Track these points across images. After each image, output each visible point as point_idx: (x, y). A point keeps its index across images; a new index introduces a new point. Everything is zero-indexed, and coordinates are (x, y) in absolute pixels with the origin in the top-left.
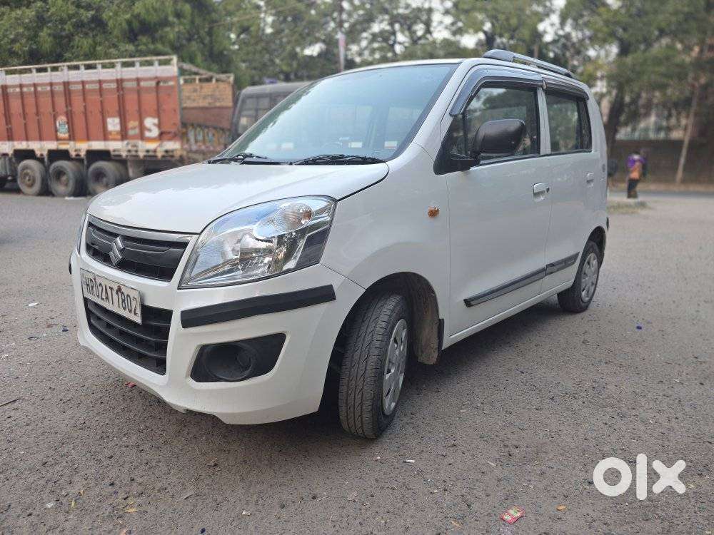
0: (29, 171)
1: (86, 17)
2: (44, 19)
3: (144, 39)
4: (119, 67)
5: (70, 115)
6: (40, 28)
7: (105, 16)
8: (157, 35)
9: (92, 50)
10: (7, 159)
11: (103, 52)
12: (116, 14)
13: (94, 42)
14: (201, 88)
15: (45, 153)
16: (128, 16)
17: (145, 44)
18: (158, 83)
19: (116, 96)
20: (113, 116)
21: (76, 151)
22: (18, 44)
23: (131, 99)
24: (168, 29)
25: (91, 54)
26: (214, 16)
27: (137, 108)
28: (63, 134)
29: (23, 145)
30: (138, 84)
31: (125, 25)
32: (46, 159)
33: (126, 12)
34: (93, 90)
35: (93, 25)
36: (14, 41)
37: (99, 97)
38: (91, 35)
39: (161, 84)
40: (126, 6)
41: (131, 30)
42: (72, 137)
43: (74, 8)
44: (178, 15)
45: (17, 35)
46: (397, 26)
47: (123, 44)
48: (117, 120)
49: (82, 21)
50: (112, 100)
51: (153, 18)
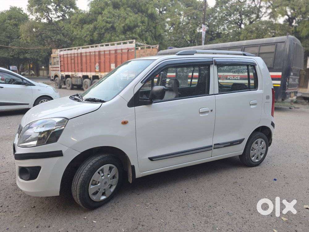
0: (86, 83)
1: (109, 26)
2: (96, 28)
3: (128, 33)
4: (116, 45)
5: (100, 63)
6: (94, 31)
7: (115, 25)
8: (134, 31)
9: (110, 38)
10: (80, 79)
11: (113, 39)
12: (119, 24)
13: (111, 35)
14: (146, 51)
15: (92, 77)
16: (123, 25)
17: (129, 35)
18: (128, 50)
19: (114, 56)
20: (113, 63)
21: (101, 76)
22: (87, 38)
23: (119, 56)
24: (137, 28)
25: (110, 40)
26: (157, 21)
27: (121, 60)
28: (97, 70)
29: (85, 74)
30: (122, 51)
31: (122, 28)
32: (92, 79)
33: (123, 23)
34: (107, 54)
35: (111, 29)
36: (86, 37)
37: (109, 56)
38: (110, 33)
39: (129, 51)
40: (123, 21)
41: (124, 29)
42: (100, 71)
43: (105, 23)
44: (143, 22)
45: (87, 34)
46: (243, 17)
47: (121, 35)
48: (114, 65)
49: (107, 28)
50: (113, 57)
51: (132, 25)
